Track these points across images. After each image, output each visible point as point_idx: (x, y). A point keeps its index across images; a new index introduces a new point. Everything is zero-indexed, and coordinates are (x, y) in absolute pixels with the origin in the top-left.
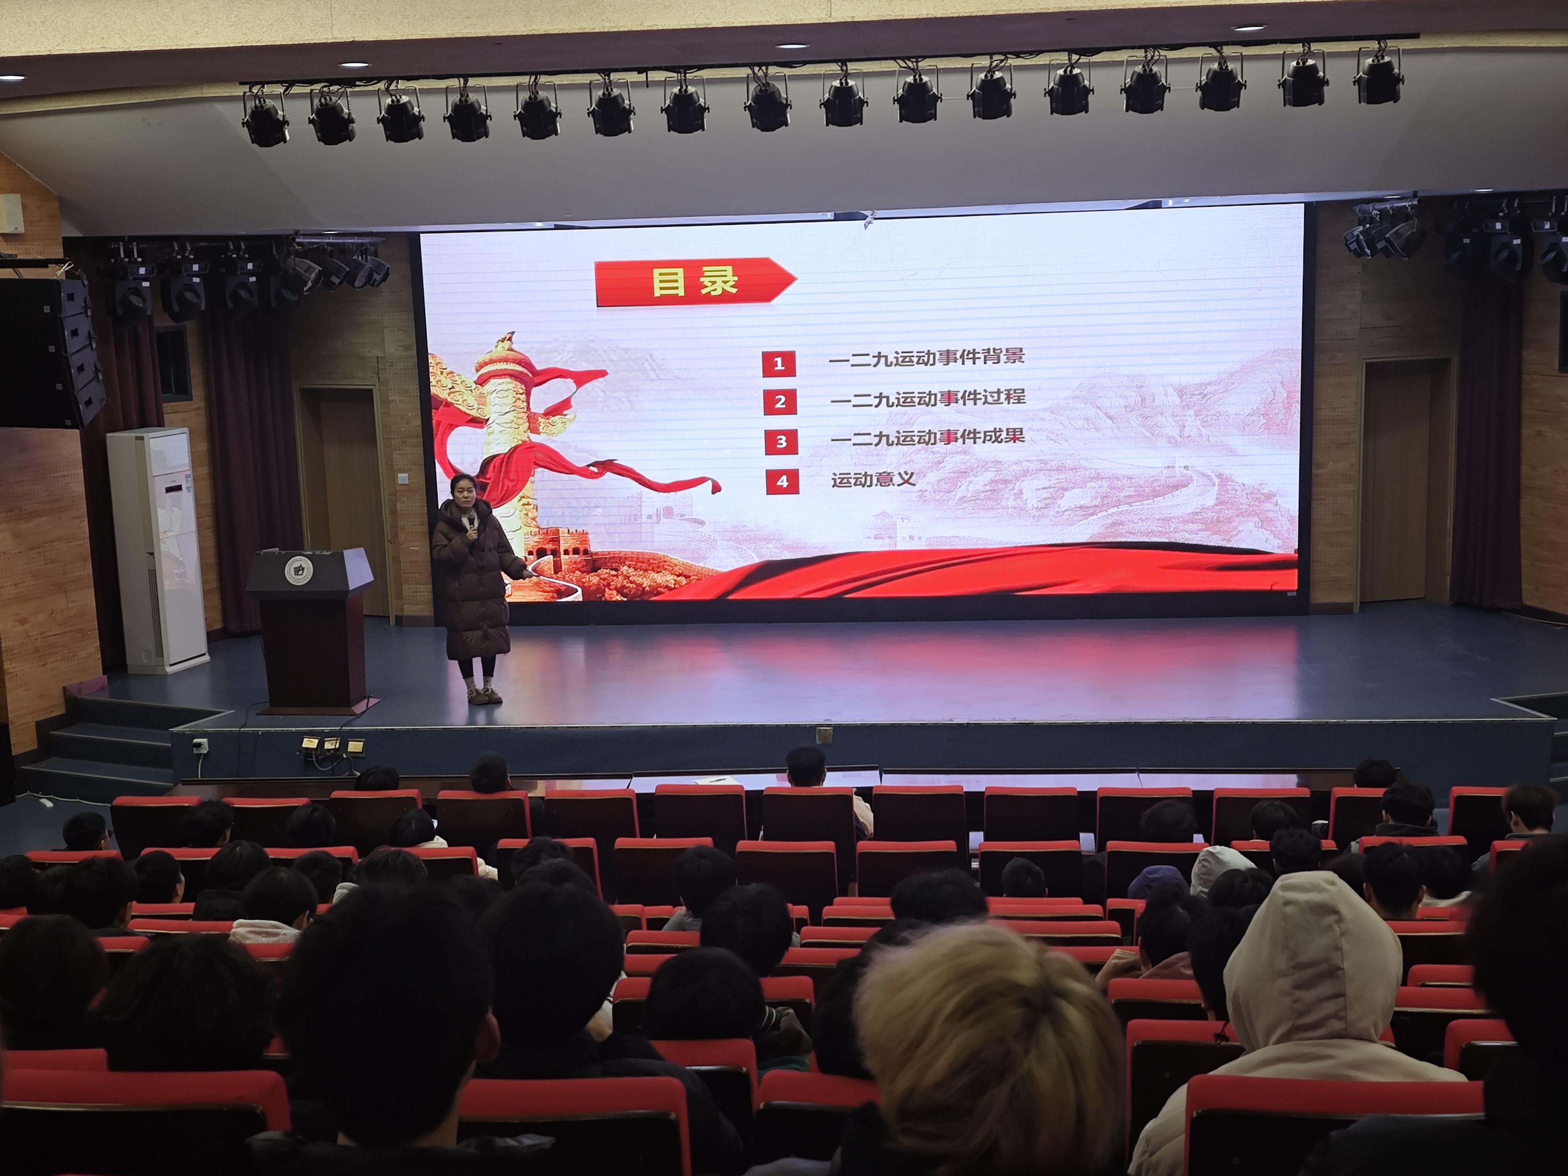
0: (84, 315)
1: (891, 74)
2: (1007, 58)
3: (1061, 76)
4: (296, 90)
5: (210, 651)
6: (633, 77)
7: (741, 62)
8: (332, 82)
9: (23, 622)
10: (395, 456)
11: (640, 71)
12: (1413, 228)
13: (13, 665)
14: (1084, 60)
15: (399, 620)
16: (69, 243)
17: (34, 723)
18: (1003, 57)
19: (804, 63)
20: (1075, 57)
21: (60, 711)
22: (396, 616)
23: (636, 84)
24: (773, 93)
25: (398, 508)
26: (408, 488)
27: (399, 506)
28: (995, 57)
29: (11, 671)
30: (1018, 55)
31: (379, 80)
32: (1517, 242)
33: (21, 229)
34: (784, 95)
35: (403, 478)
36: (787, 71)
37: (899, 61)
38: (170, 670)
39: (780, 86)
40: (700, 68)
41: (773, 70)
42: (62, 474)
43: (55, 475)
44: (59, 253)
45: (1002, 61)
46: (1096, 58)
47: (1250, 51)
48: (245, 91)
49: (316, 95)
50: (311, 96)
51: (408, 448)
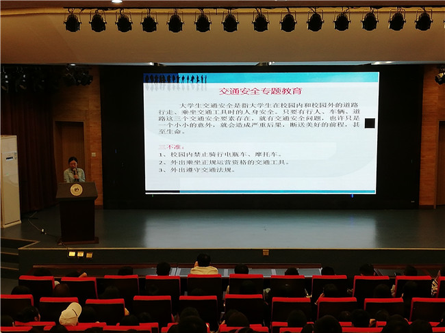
1: (306, 13)
3: (368, 15)
4: (85, 11)
5: (21, 219)
6: (212, 10)
7: (253, 6)
10: (91, 146)
11: (214, 8)
14: (376, 11)
20: (374, 9)
24: (263, 18)
27: (92, 165)
28: (344, 8)
30: (352, 7)
31: (117, 8)
34: (267, 19)
35: (94, 154)
38: (5, 226)
40: (237, 8)
41: (263, 10)
45: (348, 9)
46: (380, 10)
47: (434, 9)
48: (66, 11)
49: (93, 13)
50: (90, 14)
51: (96, 144)
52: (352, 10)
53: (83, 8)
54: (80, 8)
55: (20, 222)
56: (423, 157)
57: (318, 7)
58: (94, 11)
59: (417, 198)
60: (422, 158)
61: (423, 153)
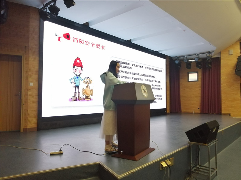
10: (29, 77)
15: (26, 131)
25: (29, 94)
26: (32, 87)
27: (29, 93)
35: (31, 84)
51: (34, 75)
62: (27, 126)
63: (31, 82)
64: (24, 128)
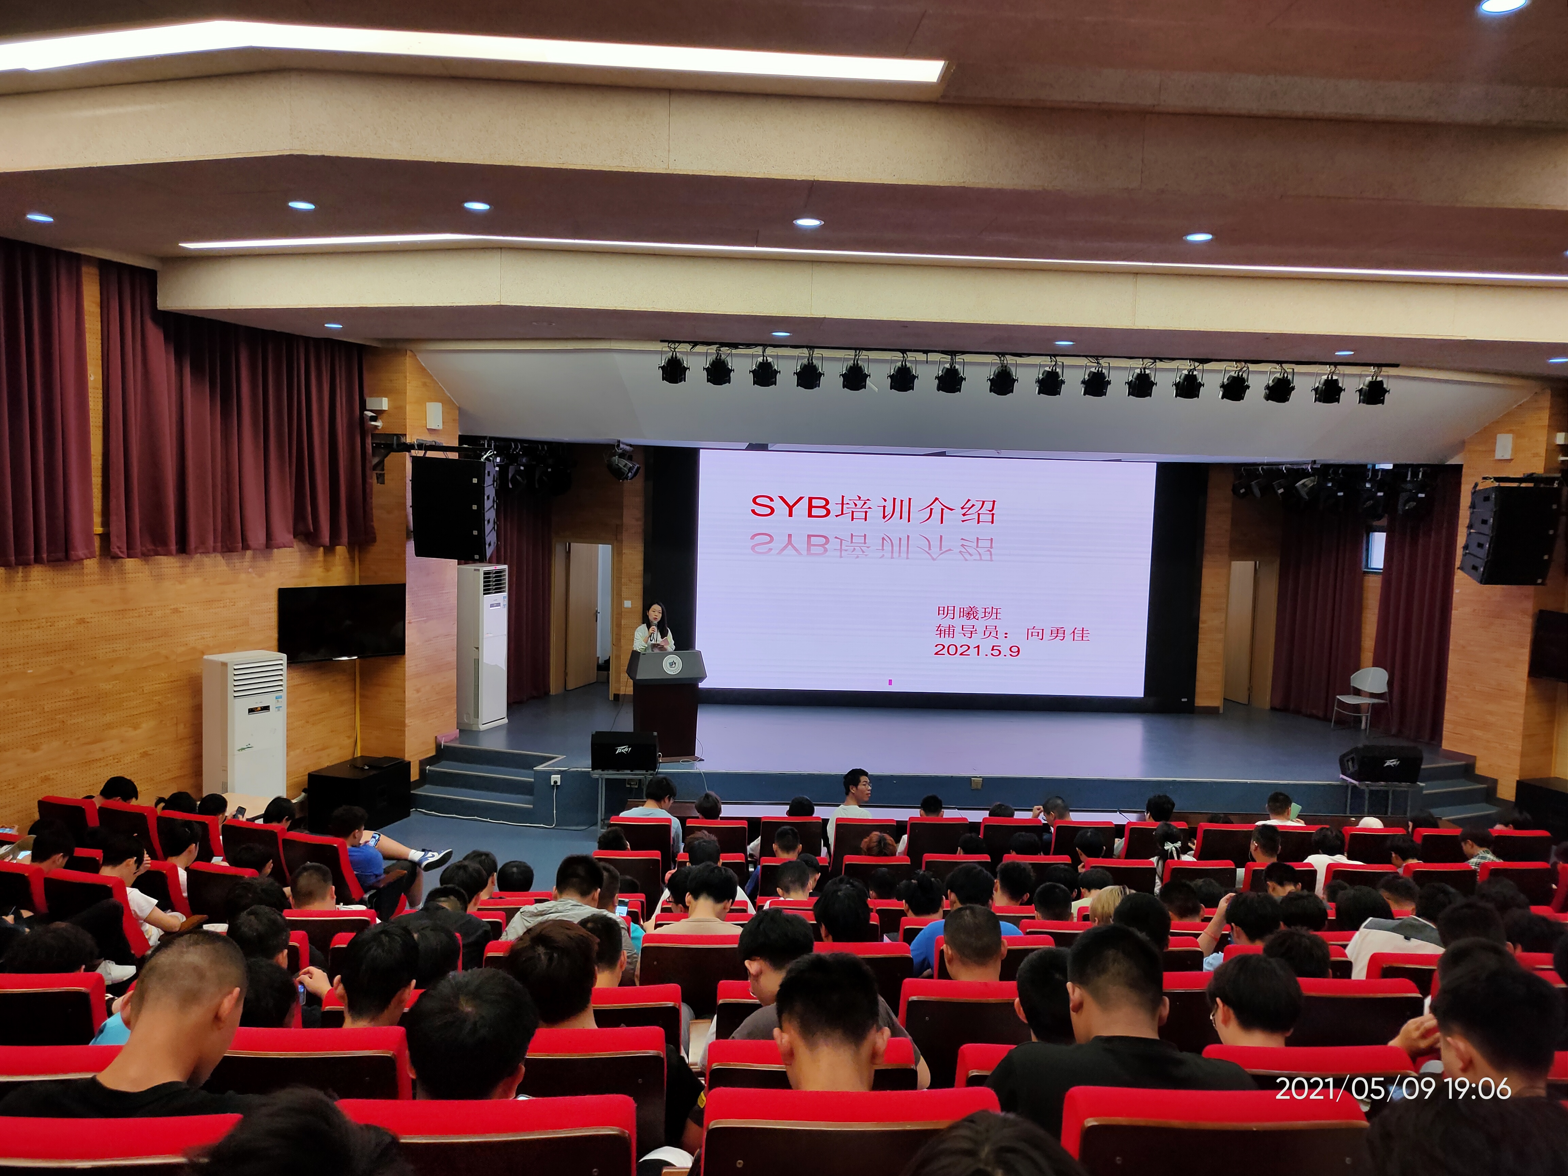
0: (492, 486)
1: (1081, 367)
2: (1155, 362)
3: (1186, 375)
4: (699, 349)
5: (508, 716)
6: (921, 357)
7: (990, 351)
8: (723, 345)
9: (418, 691)
10: (623, 589)
11: (926, 352)
12: (1314, 482)
13: (411, 721)
14: (1201, 367)
15: (617, 697)
16: (462, 439)
17: (418, 762)
18: (1152, 361)
19: (1029, 355)
20: (1197, 364)
21: (433, 753)
22: (614, 694)
23: (921, 362)
24: (1009, 372)
25: (623, 624)
26: (630, 611)
27: (623, 622)
28: (1146, 361)
29: (409, 724)
30: (1161, 359)
31: (756, 345)
32: (1380, 494)
33: (441, 427)
34: (1014, 374)
35: (627, 604)
36: (1020, 360)
37: (1089, 358)
38: (482, 728)
39: (1013, 370)
40: (963, 353)
41: (1010, 360)
42: (447, 591)
43: (444, 592)
44: (456, 444)
45: (1153, 363)
46: (1207, 366)
47: (1298, 368)
48: (664, 347)
49: (712, 354)
50: (707, 354)
51: (633, 585)
52: (1159, 365)
53: (695, 344)
54: (689, 342)
55: (506, 721)
56: (1204, 622)
57: (1103, 357)
58: (713, 349)
59: (1192, 695)
60: (1201, 625)
61: (1203, 616)
62: (619, 690)
63: (627, 599)
64: (616, 693)
